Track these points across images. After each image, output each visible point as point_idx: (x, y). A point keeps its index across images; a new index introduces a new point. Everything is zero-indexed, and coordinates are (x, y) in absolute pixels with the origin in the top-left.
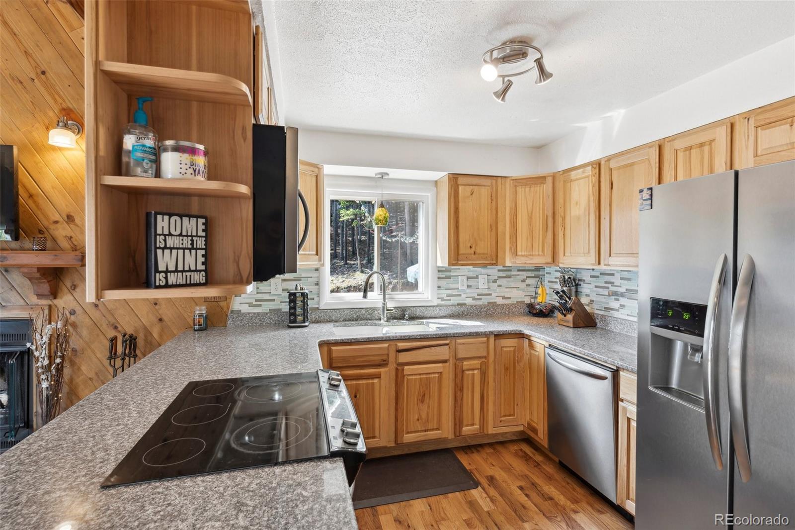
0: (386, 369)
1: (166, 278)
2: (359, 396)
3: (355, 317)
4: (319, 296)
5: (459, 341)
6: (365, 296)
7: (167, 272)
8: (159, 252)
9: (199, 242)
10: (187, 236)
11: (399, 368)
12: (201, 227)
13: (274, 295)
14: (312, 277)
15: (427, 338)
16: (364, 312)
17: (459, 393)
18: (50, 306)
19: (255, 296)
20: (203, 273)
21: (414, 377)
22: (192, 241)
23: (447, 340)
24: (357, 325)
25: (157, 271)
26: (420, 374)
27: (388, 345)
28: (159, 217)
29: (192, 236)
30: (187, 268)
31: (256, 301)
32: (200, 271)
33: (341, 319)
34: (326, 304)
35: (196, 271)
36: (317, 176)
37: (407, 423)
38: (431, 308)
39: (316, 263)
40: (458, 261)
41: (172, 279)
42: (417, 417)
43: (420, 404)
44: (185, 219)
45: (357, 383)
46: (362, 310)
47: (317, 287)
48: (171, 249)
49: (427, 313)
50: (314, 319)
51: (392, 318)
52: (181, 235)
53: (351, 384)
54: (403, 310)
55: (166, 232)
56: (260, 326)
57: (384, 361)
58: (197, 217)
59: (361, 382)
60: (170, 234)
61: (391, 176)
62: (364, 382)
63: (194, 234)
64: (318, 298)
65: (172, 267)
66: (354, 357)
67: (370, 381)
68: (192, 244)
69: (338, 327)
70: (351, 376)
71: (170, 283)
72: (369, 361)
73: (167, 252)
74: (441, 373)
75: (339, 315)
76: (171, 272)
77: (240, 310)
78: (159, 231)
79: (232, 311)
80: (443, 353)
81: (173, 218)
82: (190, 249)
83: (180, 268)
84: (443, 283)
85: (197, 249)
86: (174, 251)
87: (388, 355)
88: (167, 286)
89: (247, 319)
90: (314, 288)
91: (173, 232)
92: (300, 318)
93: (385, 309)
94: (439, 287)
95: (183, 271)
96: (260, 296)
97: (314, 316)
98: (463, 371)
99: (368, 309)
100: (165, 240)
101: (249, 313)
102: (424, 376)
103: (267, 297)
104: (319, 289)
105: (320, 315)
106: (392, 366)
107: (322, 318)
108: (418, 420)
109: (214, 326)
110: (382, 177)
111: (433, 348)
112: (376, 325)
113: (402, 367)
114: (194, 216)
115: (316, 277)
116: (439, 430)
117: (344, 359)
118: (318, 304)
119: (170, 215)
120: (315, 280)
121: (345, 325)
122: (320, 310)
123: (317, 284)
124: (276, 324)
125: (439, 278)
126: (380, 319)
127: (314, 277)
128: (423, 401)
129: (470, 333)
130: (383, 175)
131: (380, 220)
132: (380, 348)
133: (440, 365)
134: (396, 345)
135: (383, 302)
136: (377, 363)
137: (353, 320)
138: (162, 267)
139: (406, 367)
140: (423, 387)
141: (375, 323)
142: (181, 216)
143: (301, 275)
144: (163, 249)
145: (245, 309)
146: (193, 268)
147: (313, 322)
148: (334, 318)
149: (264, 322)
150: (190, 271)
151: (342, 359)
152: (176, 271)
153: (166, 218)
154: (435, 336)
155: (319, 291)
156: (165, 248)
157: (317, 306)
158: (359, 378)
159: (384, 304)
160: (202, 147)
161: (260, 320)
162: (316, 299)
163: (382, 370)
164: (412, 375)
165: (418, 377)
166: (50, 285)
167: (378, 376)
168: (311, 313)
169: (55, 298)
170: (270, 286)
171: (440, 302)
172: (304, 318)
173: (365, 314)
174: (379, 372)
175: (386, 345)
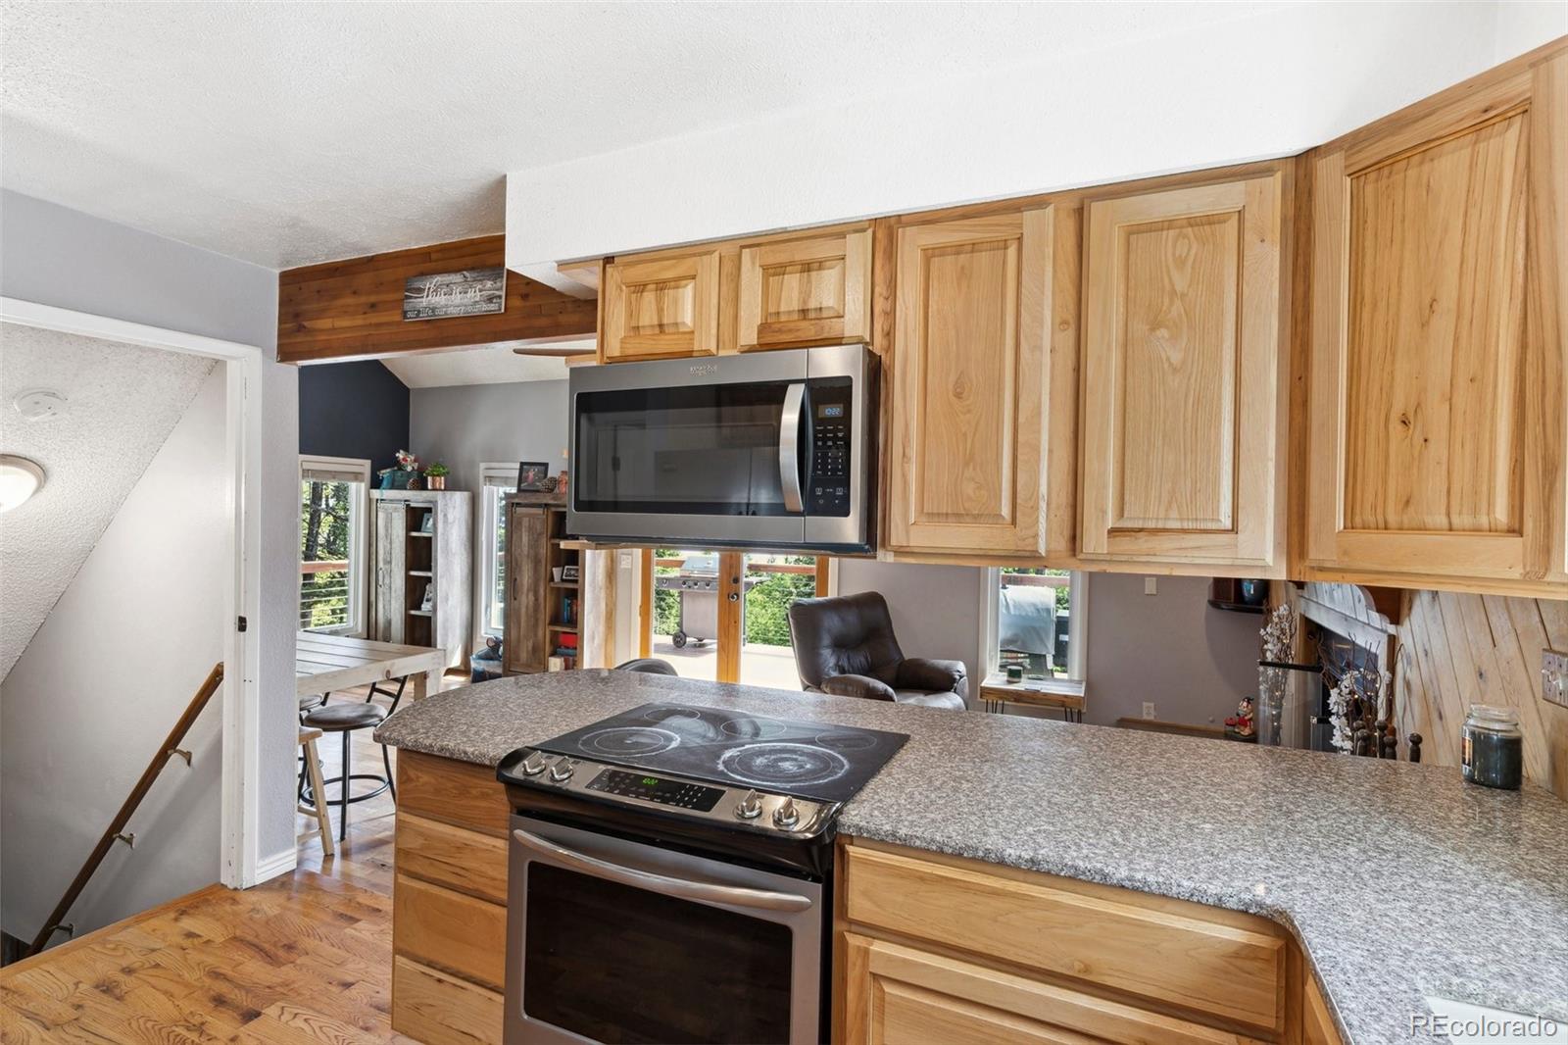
18: (1392, 638)
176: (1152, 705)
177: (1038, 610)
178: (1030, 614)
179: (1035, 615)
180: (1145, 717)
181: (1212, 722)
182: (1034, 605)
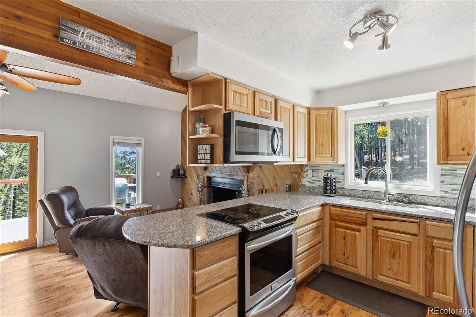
0: (365, 228)
1: (200, 161)
2: (347, 239)
3: (366, 196)
4: (344, 181)
5: (428, 222)
6: (366, 183)
7: (200, 160)
8: (198, 154)
9: (209, 152)
10: (206, 150)
11: (374, 230)
12: (209, 147)
13: (320, 178)
14: (340, 170)
15: (397, 214)
16: (373, 194)
17: (428, 263)
18: (247, 176)
19: (312, 178)
20: (210, 160)
21: (386, 239)
22: (207, 151)
23: (417, 219)
24: (366, 201)
25: (198, 159)
26: (391, 238)
27: (366, 213)
28: (198, 145)
29: (207, 150)
30: (205, 159)
31: (312, 180)
32: (209, 160)
33: (357, 196)
34: (349, 186)
35: (208, 160)
36: (332, 114)
37: (381, 268)
38: (433, 198)
39: (331, 161)
40: (447, 160)
41: (202, 162)
42: (388, 267)
43: (392, 259)
44: (205, 145)
45: (345, 231)
46: (372, 192)
47: (343, 175)
48: (201, 153)
49: (427, 201)
50: (341, 194)
51: (395, 200)
52: (204, 150)
53: (342, 231)
54: (406, 196)
55: (200, 149)
56: (313, 193)
57: (363, 222)
58: (208, 144)
59: (348, 231)
60: (201, 150)
61: (390, 104)
62: (350, 232)
63: (207, 149)
64: (343, 182)
65: (201, 159)
66: (344, 216)
67: (354, 232)
68: (207, 152)
69: (353, 200)
70: (342, 226)
71: (201, 163)
72: (352, 220)
73: (200, 154)
74: (410, 242)
75: (356, 193)
76: (201, 160)
77: (305, 185)
78: (198, 149)
79: (302, 185)
80: (413, 228)
81: (202, 145)
82: (206, 154)
83: (204, 159)
84: (447, 179)
85: (208, 153)
86: (202, 154)
87: (366, 219)
88: (200, 163)
89: (308, 189)
90: (341, 176)
91: (202, 149)
92: (329, 192)
93: (387, 193)
94: (442, 182)
95: (204, 160)
96: (314, 178)
97: (340, 192)
98: (433, 247)
99: (376, 192)
100: (200, 151)
101: (308, 186)
102: (395, 241)
103: (317, 179)
104: (344, 177)
105: (344, 192)
106: (369, 228)
107: (345, 194)
108: (390, 269)
109: (294, 190)
110: (383, 105)
111: (403, 223)
112: (379, 203)
113: (376, 230)
114: (207, 144)
115: (342, 170)
116: (409, 284)
117: (338, 216)
118: (344, 185)
119: (201, 145)
120: (342, 171)
121: (358, 200)
122: (344, 189)
123: (343, 174)
124: (320, 193)
125: (442, 175)
126: (383, 200)
127: (341, 170)
128: (394, 258)
129: (441, 218)
130: (383, 104)
131: (380, 134)
132: (360, 214)
133: (410, 236)
134: (372, 214)
135: (386, 188)
136: (359, 222)
137: (365, 198)
138: (199, 159)
139: (379, 231)
140: (394, 248)
141: (379, 202)
142: (204, 145)
143: (334, 168)
144: (199, 154)
145: (307, 184)
146: (207, 159)
147: (340, 195)
148: (352, 194)
149: (315, 191)
150: (206, 160)
151: (337, 215)
152: (203, 159)
153: (200, 145)
154: (403, 214)
155: (344, 178)
156: (200, 153)
157: (343, 187)
158: (346, 228)
159: (386, 190)
160: (208, 125)
161: (313, 190)
162: (342, 182)
163: (362, 228)
164: (385, 237)
165: (389, 239)
166: (247, 169)
167: (359, 231)
168: (339, 190)
169: (248, 173)
170: (318, 173)
171: (443, 194)
172: (331, 192)
173: (373, 195)
174: (359, 228)
175: (365, 213)
176: (159, 205)
177: (123, 185)
178: (121, 187)
179: (123, 187)
180: (158, 209)
181: (172, 206)
182: (121, 184)
